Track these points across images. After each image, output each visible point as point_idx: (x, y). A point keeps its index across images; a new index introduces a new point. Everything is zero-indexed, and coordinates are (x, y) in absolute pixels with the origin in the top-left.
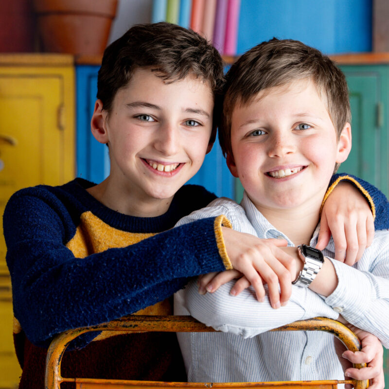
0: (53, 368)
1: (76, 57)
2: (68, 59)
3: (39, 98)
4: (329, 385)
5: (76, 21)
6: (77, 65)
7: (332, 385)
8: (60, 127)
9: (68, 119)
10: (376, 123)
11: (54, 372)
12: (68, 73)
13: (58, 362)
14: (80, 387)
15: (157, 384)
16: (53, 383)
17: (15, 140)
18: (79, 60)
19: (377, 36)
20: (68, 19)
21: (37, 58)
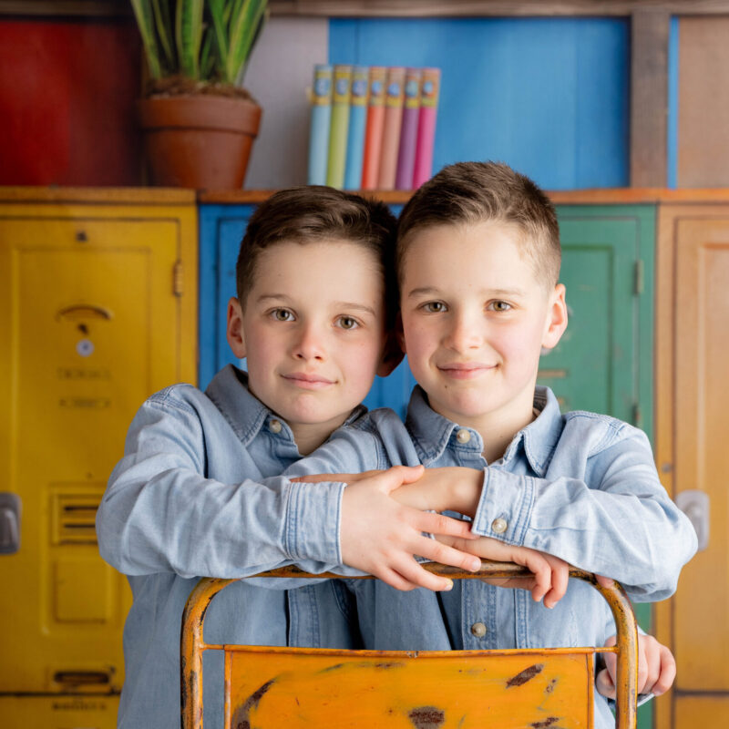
0: (192, 629)
1: (199, 192)
2: (189, 195)
3: (147, 251)
4: (582, 653)
5: (200, 140)
6: (200, 204)
7: (586, 654)
8: (176, 294)
9: (187, 283)
10: (635, 291)
11: (194, 636)
12: (189, 216)
13: (199, 621)
14: (231, 656)
15: (340, 652)
16: (193, 651)
17: (111, 313)
18: (204, 197)
19: (635, 164)
20: (188, 138)
21: (144, 194)
